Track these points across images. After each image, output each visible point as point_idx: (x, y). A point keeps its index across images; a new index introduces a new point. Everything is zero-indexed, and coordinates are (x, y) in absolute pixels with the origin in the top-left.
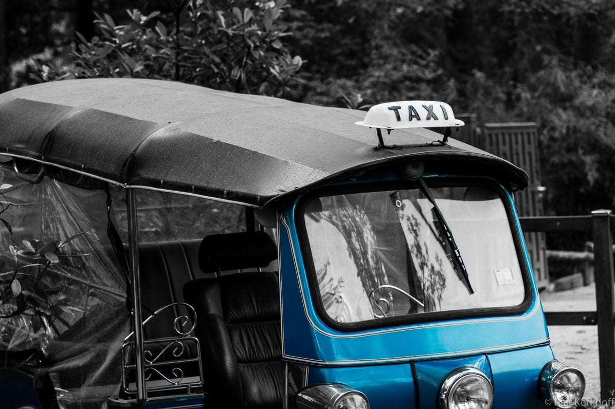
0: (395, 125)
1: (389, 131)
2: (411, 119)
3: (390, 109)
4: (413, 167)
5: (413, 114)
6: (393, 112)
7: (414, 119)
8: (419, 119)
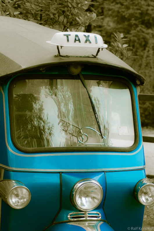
0: (65, 44)
1: (61, 47)
2: (75, 42)
3: (65, 35)
4: (75, 68)
5: (77, 39)
6: (66, 37)
7: (77, 42)
8: (80, 42)
